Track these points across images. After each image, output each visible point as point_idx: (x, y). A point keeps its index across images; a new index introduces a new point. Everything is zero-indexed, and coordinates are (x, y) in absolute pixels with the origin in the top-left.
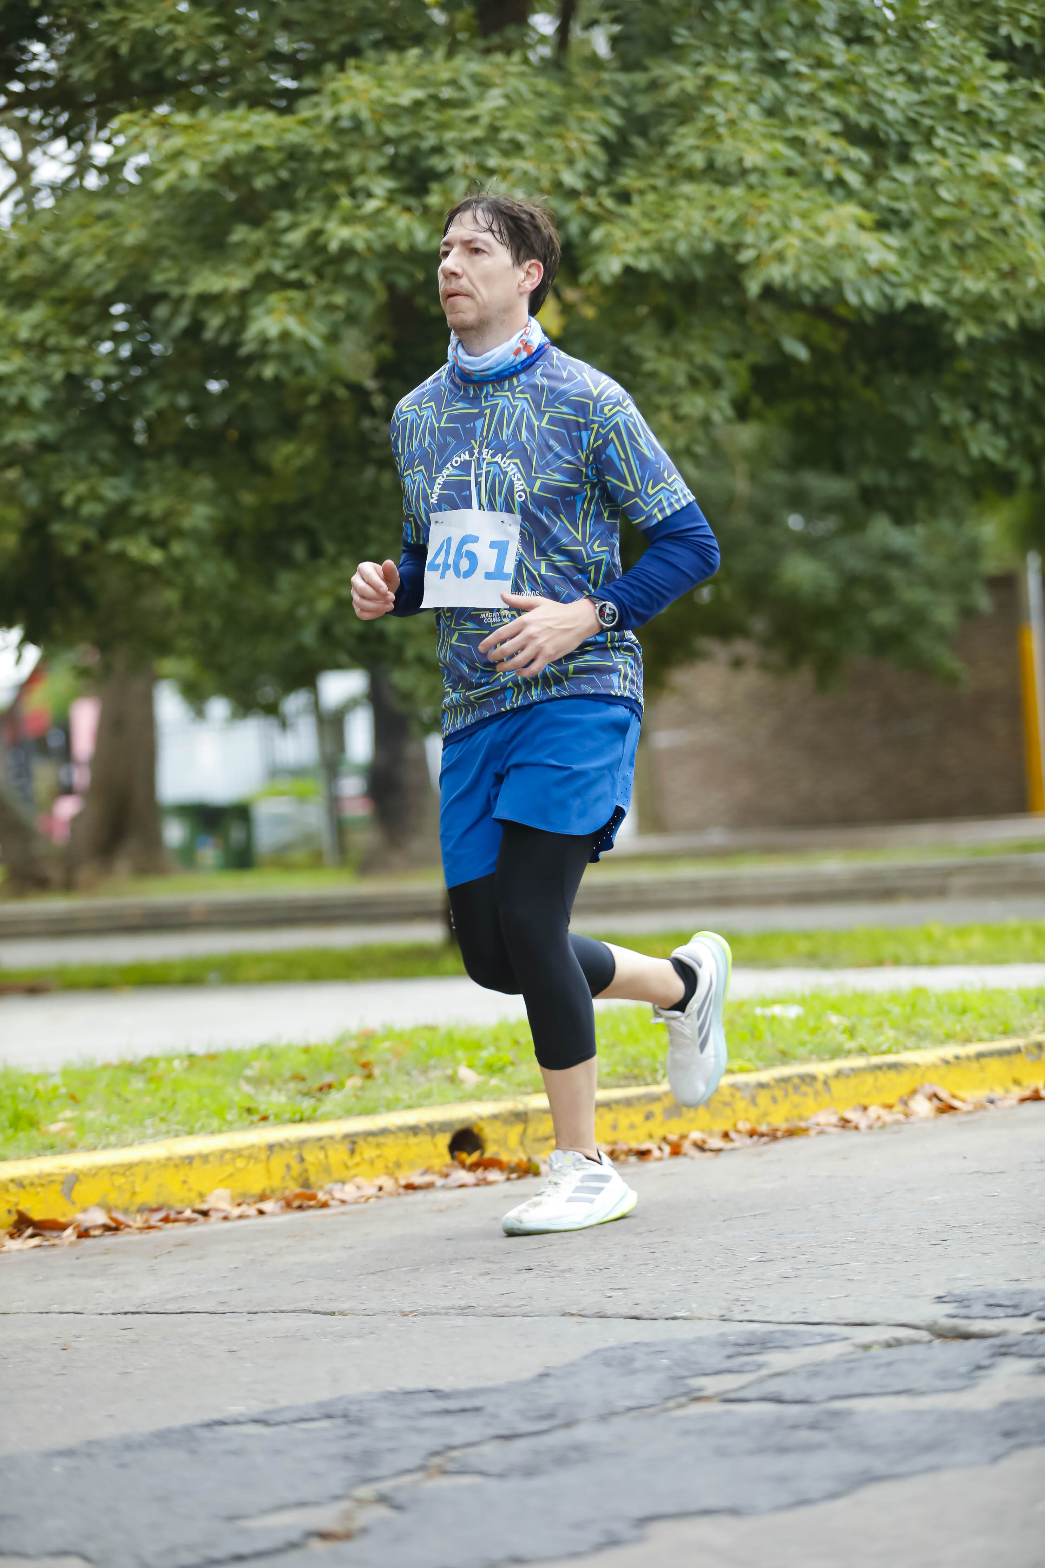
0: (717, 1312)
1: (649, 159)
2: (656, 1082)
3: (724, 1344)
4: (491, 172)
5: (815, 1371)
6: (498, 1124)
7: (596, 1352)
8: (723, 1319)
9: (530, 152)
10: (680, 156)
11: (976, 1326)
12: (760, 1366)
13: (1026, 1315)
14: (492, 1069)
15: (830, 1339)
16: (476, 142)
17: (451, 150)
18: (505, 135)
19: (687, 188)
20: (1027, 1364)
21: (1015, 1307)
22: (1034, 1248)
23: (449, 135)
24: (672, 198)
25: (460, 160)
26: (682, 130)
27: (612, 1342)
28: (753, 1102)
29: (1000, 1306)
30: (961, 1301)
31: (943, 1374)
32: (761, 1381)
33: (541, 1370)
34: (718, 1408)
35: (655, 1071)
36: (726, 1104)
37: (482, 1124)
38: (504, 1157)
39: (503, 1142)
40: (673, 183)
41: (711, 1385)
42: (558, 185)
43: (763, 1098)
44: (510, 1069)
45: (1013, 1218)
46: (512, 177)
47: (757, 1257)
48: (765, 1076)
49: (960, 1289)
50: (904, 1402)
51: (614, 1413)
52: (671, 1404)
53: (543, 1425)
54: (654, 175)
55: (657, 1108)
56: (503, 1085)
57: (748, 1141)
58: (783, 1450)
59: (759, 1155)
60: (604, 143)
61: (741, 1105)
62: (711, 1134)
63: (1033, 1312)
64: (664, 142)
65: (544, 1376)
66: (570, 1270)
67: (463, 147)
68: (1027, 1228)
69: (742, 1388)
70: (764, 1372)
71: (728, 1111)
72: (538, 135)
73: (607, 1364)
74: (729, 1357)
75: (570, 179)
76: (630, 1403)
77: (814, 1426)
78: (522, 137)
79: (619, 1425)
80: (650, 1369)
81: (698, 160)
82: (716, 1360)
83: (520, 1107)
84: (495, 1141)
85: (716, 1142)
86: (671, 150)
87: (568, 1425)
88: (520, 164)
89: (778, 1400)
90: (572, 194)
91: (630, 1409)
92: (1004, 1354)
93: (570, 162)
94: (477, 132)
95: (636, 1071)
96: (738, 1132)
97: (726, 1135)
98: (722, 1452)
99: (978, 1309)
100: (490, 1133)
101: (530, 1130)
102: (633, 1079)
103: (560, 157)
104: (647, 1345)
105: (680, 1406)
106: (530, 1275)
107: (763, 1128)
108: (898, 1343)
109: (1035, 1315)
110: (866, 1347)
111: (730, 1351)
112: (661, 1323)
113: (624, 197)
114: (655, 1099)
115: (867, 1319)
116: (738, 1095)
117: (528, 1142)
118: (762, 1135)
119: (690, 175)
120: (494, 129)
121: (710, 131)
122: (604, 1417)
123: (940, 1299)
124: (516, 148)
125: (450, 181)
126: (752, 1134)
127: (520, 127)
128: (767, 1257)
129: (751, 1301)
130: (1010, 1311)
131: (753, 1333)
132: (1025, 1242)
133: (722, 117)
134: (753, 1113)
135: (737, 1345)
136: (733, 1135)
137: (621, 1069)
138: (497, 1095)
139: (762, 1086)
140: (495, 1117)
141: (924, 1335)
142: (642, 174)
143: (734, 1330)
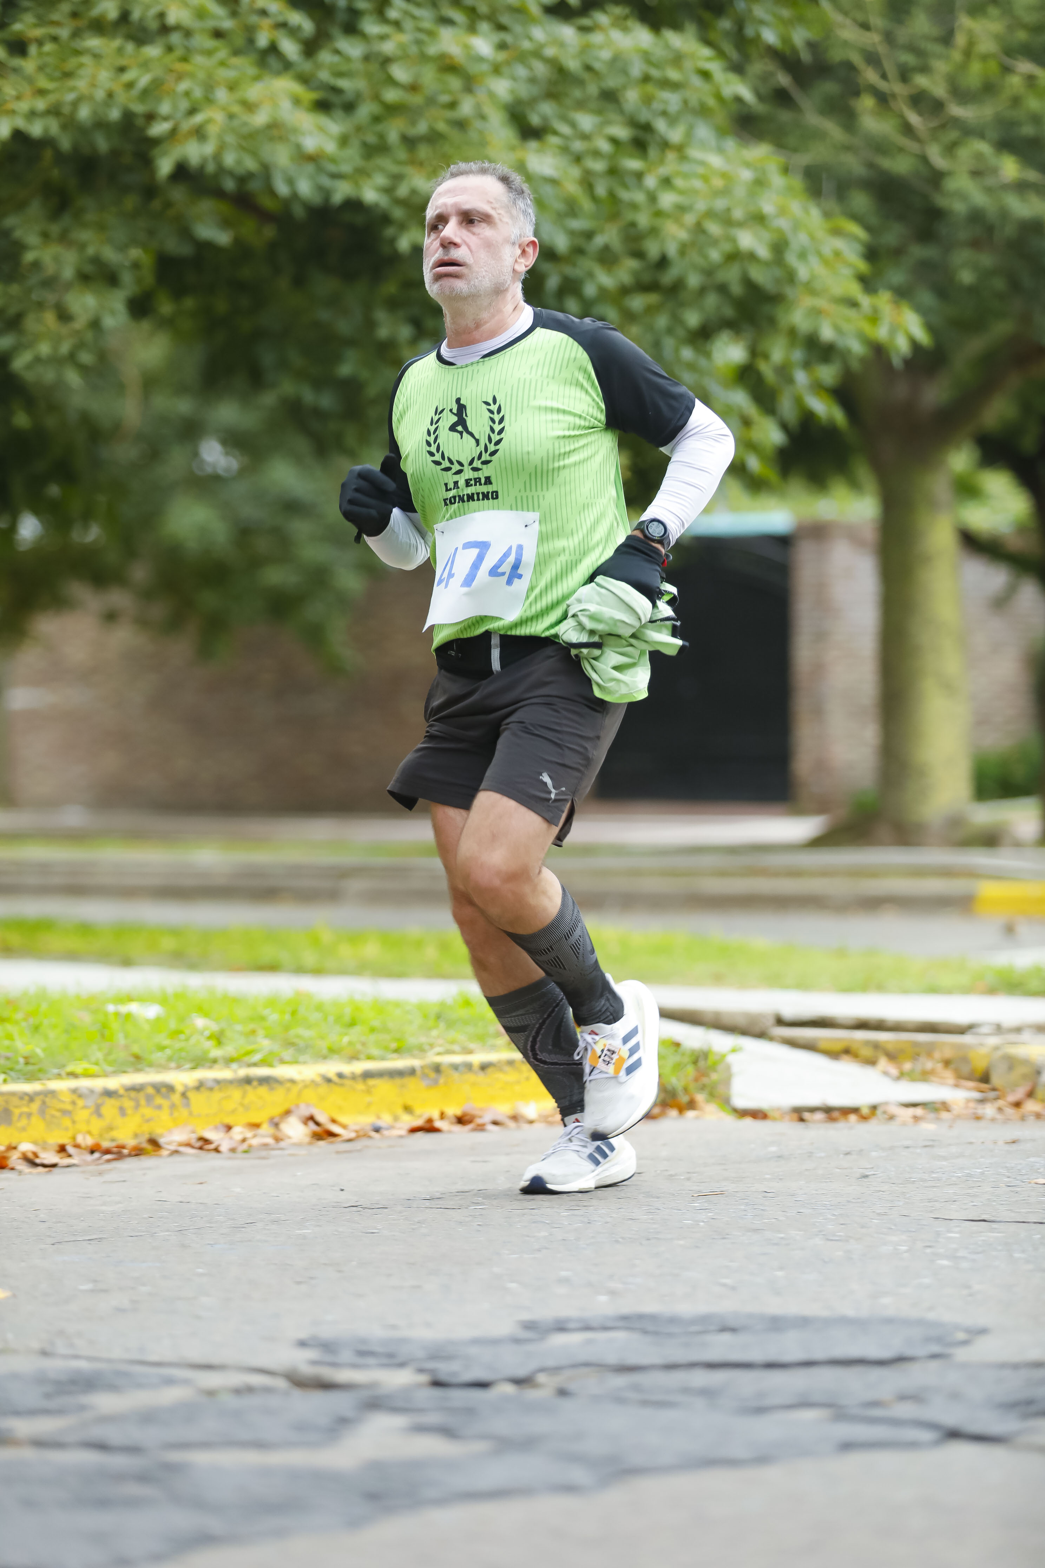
0: (36, 1345)
3: (42, 1381)
5: (148, 1417)
8: (44, 1353)
11: (343, 1376)
12: (82, 1408)
13: (402, 1365)
15: (170, 1382)
19: (94, 42)
20: (398, 1421)
21: (391, 1356)
22: (417, 1293)
24: (75, 52)
28: (98, 1112)
29: (372, 1354)
30: (328, 1346)
31: (301, 1427)
32: (82, 1425)
34: (29, 1454)
36: (65, 1113)
40: (76, 34)
41: (22, 1427)
43: (110, 1108)
47: (89, 1286)
48: (113, 1083)
49: (326, 1333)
50: (252, 1458)
54: (55, 24)
57: (89, 1158)
58: (103, 1503)
59: (100, 1174)
61: (82, 1115)
62: (45, 1147)
63: (411, 1361)
68: (410, 1269)
69: (61, 1431)
70: (88, 1415)
71: (67, 1122)
74: (47, 1395)
77: (143, 1478)
81: (110, 9)
82: (32, 1398)
85: (49, 1157)
89: (102, 1447)
92: (373, 1408)
96: (77, 1146)
97: (62, 1149)
98: (28, 1504)
99: (346, 1356)
107: (106, 1144)
108: (250, 1390)
109: (412, 1366)
110: (211, 1393)
111: (49, 1389)
113: (18, 47)
115: (215, 1360)
116: (80, 1103)
118: (105, 1152)
119: (99, 27)
123: (303, 1344)
126: (93, 1149)
128: (101, 1286)
129: (78, 1334)
130: (383, 1360)
131: (77, 1370)
132: (406, 1285)
134: (97, 1125)
135: (59, 1383)
136: (70, 1149)
139: (109, 1094)
141: (281, 1384)
142: (42, 21)
143: (56, 1366)
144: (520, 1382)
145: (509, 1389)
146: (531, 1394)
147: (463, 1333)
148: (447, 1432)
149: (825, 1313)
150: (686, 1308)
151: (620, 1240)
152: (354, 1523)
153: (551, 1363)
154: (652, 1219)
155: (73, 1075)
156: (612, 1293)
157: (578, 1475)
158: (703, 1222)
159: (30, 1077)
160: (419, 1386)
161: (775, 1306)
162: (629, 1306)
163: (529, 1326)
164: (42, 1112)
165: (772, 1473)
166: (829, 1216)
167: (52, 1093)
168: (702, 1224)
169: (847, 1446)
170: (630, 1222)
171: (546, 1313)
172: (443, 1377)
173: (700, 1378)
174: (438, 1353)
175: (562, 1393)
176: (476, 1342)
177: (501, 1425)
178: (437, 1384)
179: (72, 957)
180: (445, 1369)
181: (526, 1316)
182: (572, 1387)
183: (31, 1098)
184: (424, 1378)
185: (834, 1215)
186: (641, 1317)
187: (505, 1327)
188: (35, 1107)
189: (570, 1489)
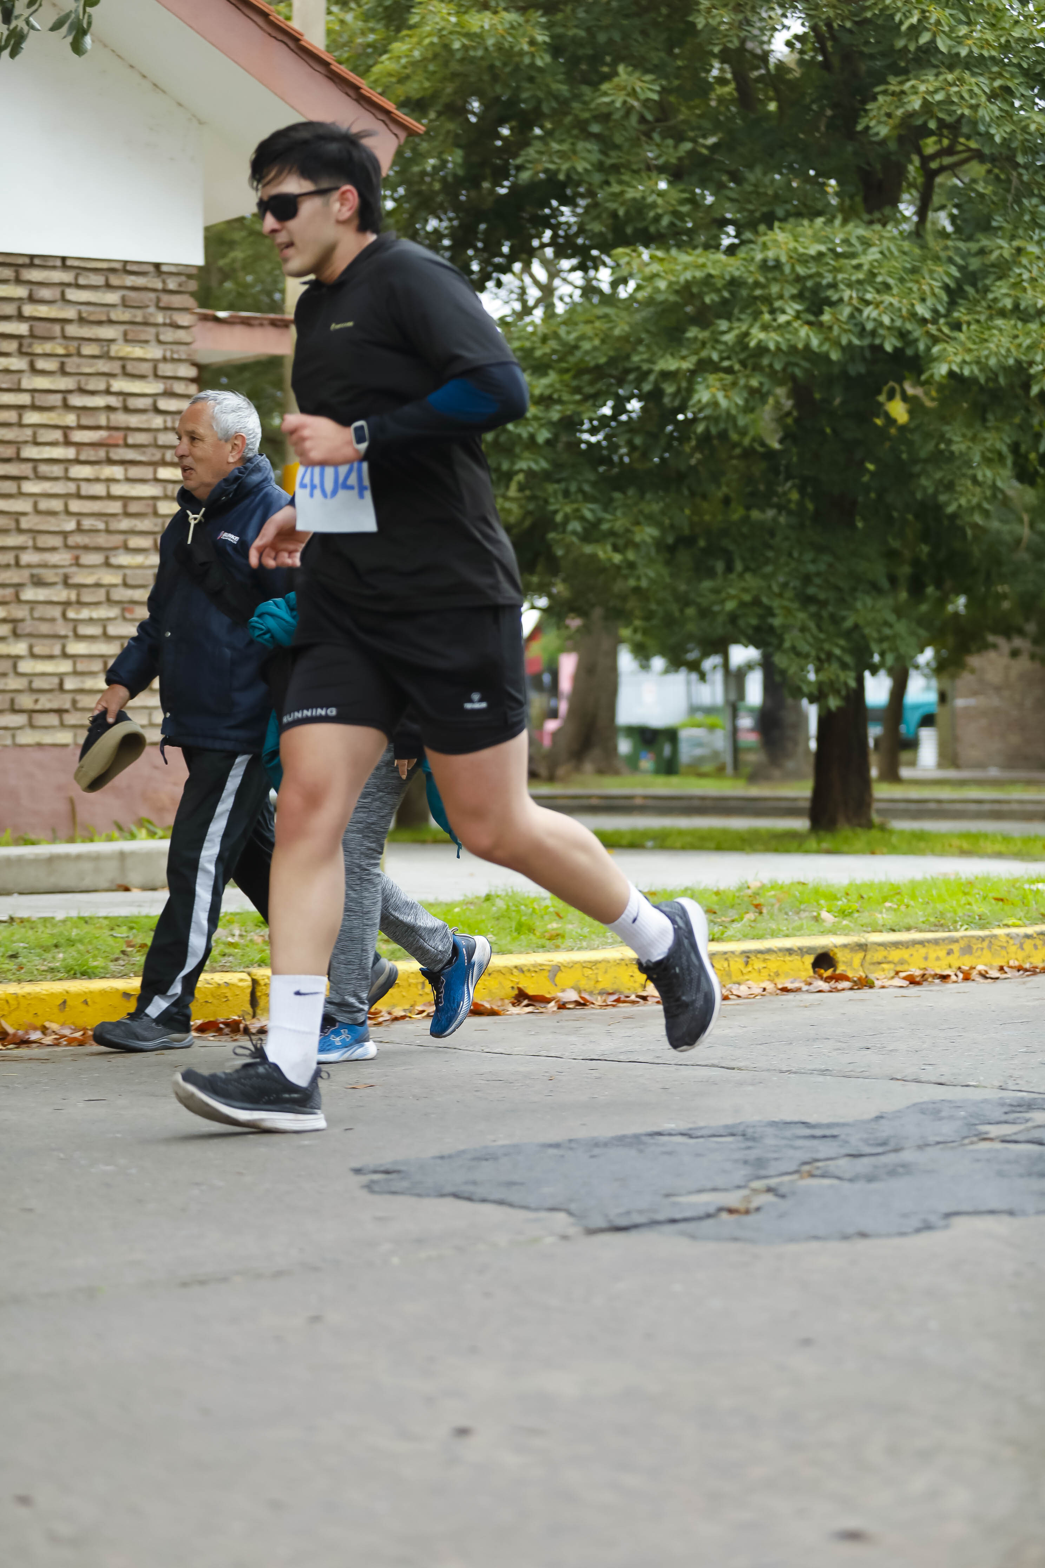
0: (997, 1084)
1: (977, 302)
2: (957, 930)
3: (1003, 1105)
4: (868, 303)
6: (847, 951)
7: (914, 1105)
8: (1001, 1088)
9: (895, 291)
10: (995, 300)
12: (1027, 1121)
14: (844, 914)
16: (859, 282)
17: (842, 286)
18: (879, 279)
19: (999, 322)
23: (840, 276)
24: (989, 328)
25: (847, 294)
26: (998, 283)
27: (926, 1099)
28: (1021, 947)
32: (1028, 1130)
33: (877, 1114)
34: (998, 1146)
35: (956, 922)
36: (1003, 947)
37: (836, 950)
38: (850, 974)
39: (849, 964)
40: (991, 318)
41: (994, 1131)
42: (913, 315)
43: (1028, 944)
44: (856, 915)
46: (882, 307)
47: (1024, 1050)
48: (1030, 930)
51: (928, 1145)
52: (966, 1141)
53: (880, 1150)
54: (979, 313)
55: (955, 947)
56: (852, 925)
57: (1017, 974)
59: (1024, 983)
60: (946, 288)
61: (1013, 949)
62: (991, 967)
64: (987, 290)
65: (880, 1118)
66: (896, 1050)
67: (850, 286)
69: (1015, 1134)
70: (1030, 1124)
71: (1004, 953)
72: (902, 280)
73: (923, 1112)
74: (1006, 1113)
75: (922, 310)
76: (938, 1139)
78: (891, 281)
79: (932, 1152)
80: (951, 1118)
81: (1008, 303)
82: (998, 1114)
83: (863, 941)
84: (844, 962)
85: (994, 973)
86: (990, 296)
87: (896, 1150)
88: (887, 299)
89: (1040, 1143)
90: (924, 321)
91: (938, 1143)
93: (923, 300)
94: (861, 276)
95: (942, 921)
96: (1011, 967)
97: (1001, 969)
98: (1001, 1174)
100: (841, 957)
101: (868, 957)
102: (939, 926)
103: (916, 295)
104: (950, 1101)
105: (972, 1143)
106: (868, 1052)
107: (1027, 966)
111: (1006, 1109)
112: (959, 1089)
113: (957, 326)
114: (956, 941)
116: (1011, 942)
117: (866, 965)
118: (1026, 970)
119: (1003, 313)
120: (872, 275)
121: (1017, 285)
122: (921, 1147)
124: (887, 287)
125: (840, 307)
126: (1019, 969)
127: (890, 274)
128: (1031, 1050)
129: (1020, 1077)
131: (1022, 1098)
133: (1026, 276)
134: (1021, 955)
135: (1011, 1105)
136: (1006, 969)
137: (932, 919)
138: (846, 932)
139: (1028, 936)
140: (845, 946)
142: (970, 311)
143: (1010, 1096)
155: (1007, 926)
159: (982, 927)
164: (990, 947)
167: (995, 936)
179: (999, 855)
183: (983, 939)
188: (985, 944)
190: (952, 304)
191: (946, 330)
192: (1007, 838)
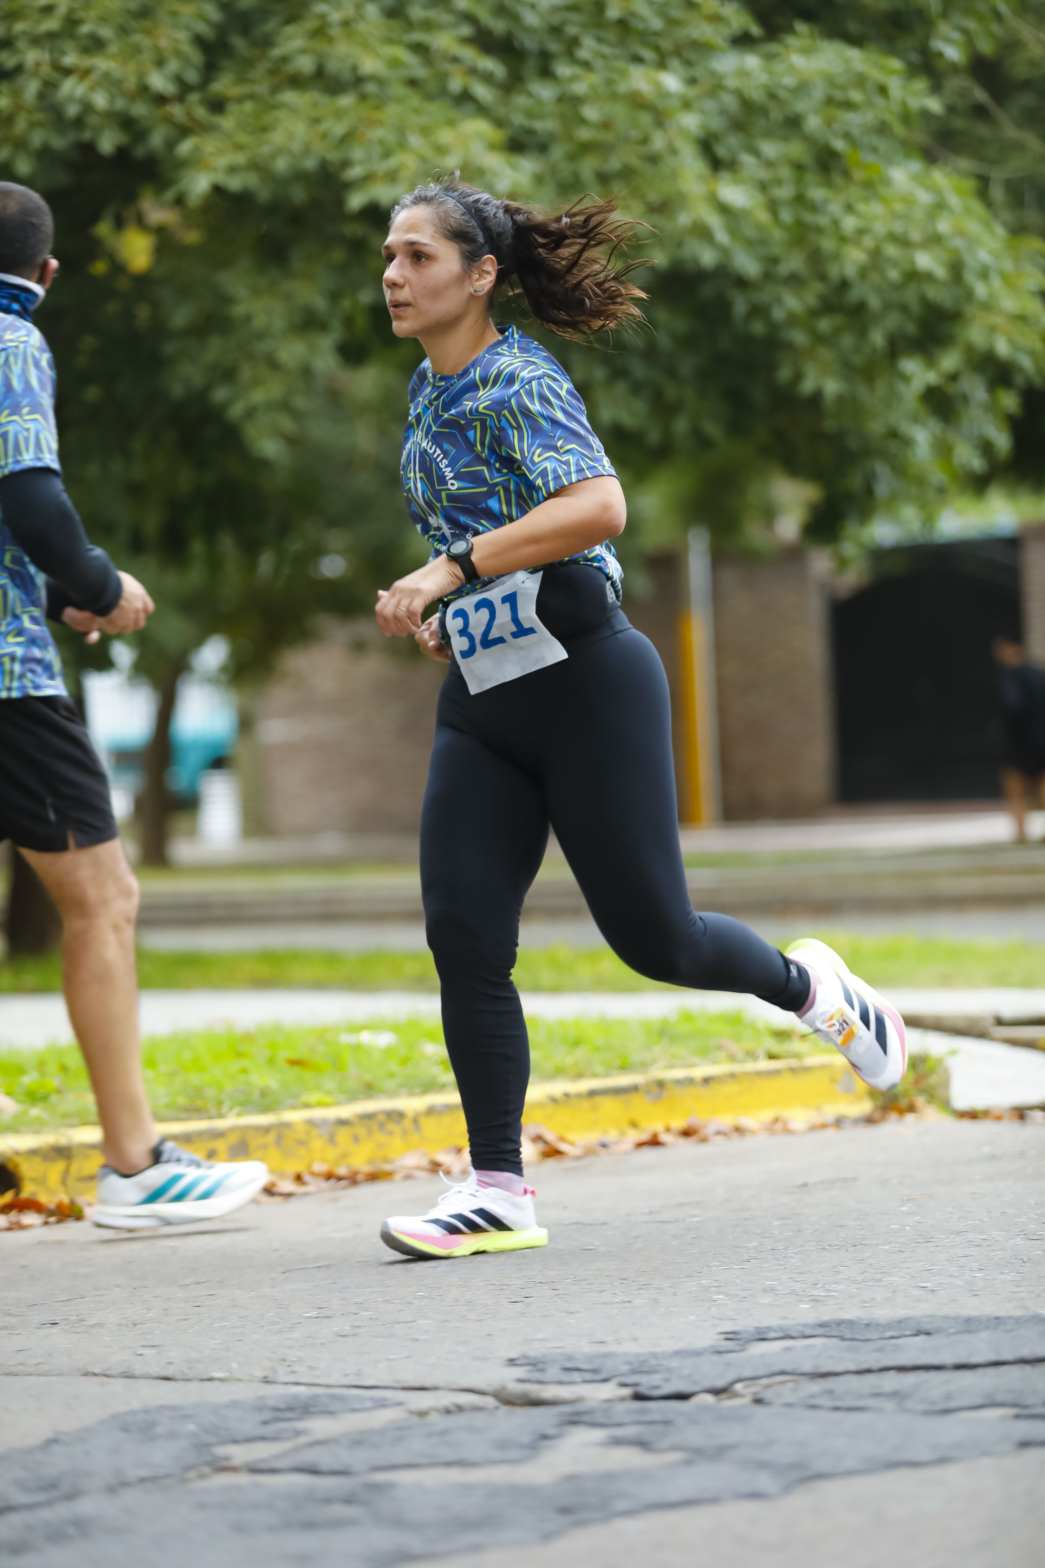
0: (259, 1373)
1: (249, 63)
2: (221, 1116)
3: (260, 1409)
4: (67, 72)
5: (358, 1440)
6: (37, 1161)
7: (114, 1417)
8: (266, 1381)
9: (113, 49)
10: (285, 59)
11: (549, 1392)
12: (298, 1433)
13: (605, 1380)
14: (34, 1097)
15: (382, 1404)
16: (51, 36)
17: (21, 44)
18: (85, 29)
19: (290, 96)
20: (599, 1434)
21: (595, 1371)
22: (626, 1308)
23: (19, 27)
24: (275, 107)
25: (32, 56)
26: (290, 29)
27: (136, 1405)
28: (332, 1140)
29: (578, 1370)
30: (536, 1364)
31: (502, 1445)
32: (297, 1449)
33: (51, 1435)
34: (244, 1479)
35: (220, 1104)
36: (301, 1143)
37: (18, 1160)
38: (44, 1198)
39: (41, 1181)
40: (275, 90)
41: (240, 1454)
42: (144, 90)
43: (343, 1136)
44: (54, 1098)
45: (608, 1274)
46: (94, 77)
47: (314, 1313)
48: (347, 1111)
49: (534, 1351)
50: (455, 1475)
51: (125, 1484)
52: (192, 1474)
53: (42, 1497)
54: (253, 82)
55: (221, 1145)
56: (45, 1116)
57: (324, 1185)
58: (309, 1526)
59: (335, 1200)
60: (199, 41)
61: (318, 1144)
62: (282, 1176)
63: (615, 1376)
64: (267, 43)
65: (53, 1441)
66: (100, 1325)
67: (36, 41)
68: (622, 1285)
69: (276, 1457)
70: (303, 1440)
71: (302, 1151)
72: (123, 31)
73: (125, 1429)
74: (265, 1423)
75: (159, 82)
76: (144, 1473)
77: (349, 1500)
78: (106, 32)
79: (128, 1497)
80: (173, 1435)
81: (305, 64)
82: (250, 1425)
83: (63, 1141)
84: (34, 1180)
85: (287, 1186)
86: (277, 52)
87: (72, 1496)
88: (102, 64)
89: (313, 1471)
90: (161, 100)
91: (143, 1480)
92: (574, 1423)
93: (160, 63)
94: (52, 24)
95: (199, 1103)
96: (314, 1174)
97: (299, 1178)
98: (239, 1528)
99: (553, 1373)
100: (27, 1170)
101: (74, 1169)
102: (193, 1111)
103: (147, 56)
104: (173, 1408)
105: (202, 1476)
106: (55, 1330)
107: (342, 1171)
108: (460, 1409)
109: (615, 1381)
110: (422, 1414)
111: (267, 1416)
112: (194, 1386)
113: (218, 106)
114: (218, 1135)
115: (427, 1383)
116: (315, 1132)
117: (71, 1181)
118: (340, 1179)
119: (297, 82)
120: (72, 23)
121: (320, 32)
122: (112, 1490)
123: (512, 1362)
124: (95, 45)
125: (20, 80)
126: (329, 1176)
127: (103, 19)
128: (325, 1313)
129: (300, 1361)
130: (588, 1376)
131: (295, 1397)
132: (616, 1300)
133: (335, 16)
134: (332, 1153)
135: (277, 1409)
136: (307, 1178)
137: (182, 1101)
138: (37, 1127)
139: (342, 1123)
140: (33, 1153)
141: (490, 1402)
142: (242, 80)
143: (275, 1393)
144: (717, 1392)
145: (709, 1399)
146: (728, 1403)
147: (669, 1346)
148: (642, 1444)
149: (1019, 1313)
150: (883, 1313)
151: (827, 1247)
152: (547, 1537)
153: (748, 1373)
154: (860, 1225)
155: (307, 1106)
156: (815, 1300)
157: (765, 1482)
158: (909, 1226)
159: (265, 1109)
160: (623, 1399)
161: (971, 1308)
162: (828, 1313)
163: (731, 1336)
164: (279, 1141)
165: (952, 1473)
166: (1032, 1216)
167: (286, 1125)
168: (908, 1228)
169: (1025, 1444)
170: (839, 1229)
171: (746, 1323)
172: (643, 1390)
173: (891, 1382)
174: (640, 1367)
175: (758, 1401)
176: (678, 1353)
177: (694, 1436)
178: (639, 1397)
179: (319, 986)
180: (646, 1383)
181: (729, 1327)
182: (767, 1395)
183: (266, 1130)
184: (627, 1392)
185: (1037, 1214)
186: (840, 1323)
187: (708, 1338)
188: (271, 1138)
189: (755, 1496)
190: (210, 70)
191: (201, 112)
192: (332, 958)
